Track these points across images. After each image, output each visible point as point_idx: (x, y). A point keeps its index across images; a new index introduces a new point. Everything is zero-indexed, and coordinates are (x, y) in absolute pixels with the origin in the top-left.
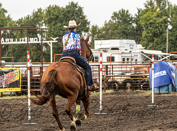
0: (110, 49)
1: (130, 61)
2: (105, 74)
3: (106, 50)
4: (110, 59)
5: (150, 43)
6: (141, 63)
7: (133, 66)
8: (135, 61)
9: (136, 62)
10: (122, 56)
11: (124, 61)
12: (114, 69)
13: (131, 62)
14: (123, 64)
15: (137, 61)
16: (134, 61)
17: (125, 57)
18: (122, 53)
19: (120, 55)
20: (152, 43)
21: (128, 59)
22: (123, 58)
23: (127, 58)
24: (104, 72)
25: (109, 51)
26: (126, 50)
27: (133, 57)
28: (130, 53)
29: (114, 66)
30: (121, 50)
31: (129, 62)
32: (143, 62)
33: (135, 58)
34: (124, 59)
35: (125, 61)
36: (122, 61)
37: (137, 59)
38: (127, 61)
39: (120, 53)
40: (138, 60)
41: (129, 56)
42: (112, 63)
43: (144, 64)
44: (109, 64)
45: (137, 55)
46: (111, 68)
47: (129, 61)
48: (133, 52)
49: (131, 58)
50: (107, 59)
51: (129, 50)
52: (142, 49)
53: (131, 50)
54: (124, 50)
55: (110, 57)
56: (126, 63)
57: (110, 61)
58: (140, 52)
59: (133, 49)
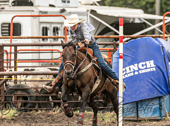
0: (10, 3)
3: (1, 7)
4: (9, 30)
10: (40, 23)
11: (47, 34)
14: (42, 42)
17: (48, 26)
18: (41, 14)
19: (36, 20)
21: (56, 30)
22: (43, 28)
23: (53, 26)
26: (51, 6)
28: (63, 14)
29: (19, 48)
30: (39, 6)
31: (58, 38)
34: (45, 31)
35: (49, 35)
36: (41, 36)
38: (52, 36)
39: (37, 14)
44: (7, 41)
47: (60, 35)
50: (2, 30)
51: (58, 7)
52: (92, 5)
53: (63, 5)
54: (46, 7)
55: (9, 24)
56: (51, 41)
57: (9, 35)
58: (88, 11)
59: (68, 4)
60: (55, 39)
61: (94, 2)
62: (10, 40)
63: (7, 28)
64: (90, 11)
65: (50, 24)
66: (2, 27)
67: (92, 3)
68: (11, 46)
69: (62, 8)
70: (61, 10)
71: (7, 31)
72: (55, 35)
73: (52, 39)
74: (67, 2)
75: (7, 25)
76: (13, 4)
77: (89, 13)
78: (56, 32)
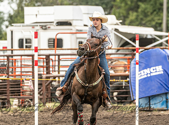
0: (55, 24)
2: (44, 71)
3: (47, 26)
4: (54, 43)
5: (131, 12)
6: (114, 51)
10: (77, 38)
12: (62, 63)
17: (82, 40)
18: (77, 32)
19: (74, 36)
20: (135, 14)
22: (79, 42)
24: (42, 69)
25: (52, 27)
26: (85, 25)
29: (61, 57)
30: (76, 26)
39: (74, 31)
42: (59, 52)
46: (55, 61)
50: (49, 44)
54: (81, 26)
55: (54, 39)
57: (54, 47)
61: (117, 23)
62: (54, 51)
63: (52, 42)
66: (49, 41)
67: (115, 23)
68: (55, 55)
71: (52, 45)
75: (53, 40)
76: (57, 24)
77: (113, 30)
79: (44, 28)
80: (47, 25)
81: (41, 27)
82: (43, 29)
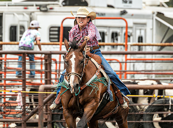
1: (120, 40)
2: (41, 80)
3: (49, 7)
4: (59, 35)
6: (155, 49)
7: (129, 57)
8: (136, 42)
9: (139, 46)
13: (126, 46)
15: (144, 43)
16: (133, 41)
17: (105, 30)
21: (115, 36)
26: (109, 6)
27: (131, 28)
28: (123, 17)
31: (117, 45)
32: (162, 47)
33: (138, 34)
35: (106, 41)
37: (143, 34)
38: (111, 42)
40: (148, 40)
41: (119, 27)
43: (163, 51)
45: (145, 24)
47: (119, 42)
48: (132, 15)
49: (124, 31)
50: (50, 34)
51: (118, 8)
52: (159, 6)
53: (124, 6)
54: (104, 7)
55: (59, 28)
56: (108, 48)
57: (59, 41)
58: (154, 13)
59: (130, 5)
60: (113, 46)
61: (161, 3)
62: (59, 46)
63: (56, 33)
64: (156, 13)
65: (108, 28)
66: (50, 31)
67: (158, 4)
68: (60, 54)
69: (122, 10)
70: (121, 12)
71: (56, 36)
72: (114, 42)
73: (110, 47)
74: (128, 2)
75: (57, 29)
76: (64, 4)
77: (155, 15)
78: (115, 38)
79: (43, 9)
80: (49, 4)
81: (38, 7)
82: (41, 11)
